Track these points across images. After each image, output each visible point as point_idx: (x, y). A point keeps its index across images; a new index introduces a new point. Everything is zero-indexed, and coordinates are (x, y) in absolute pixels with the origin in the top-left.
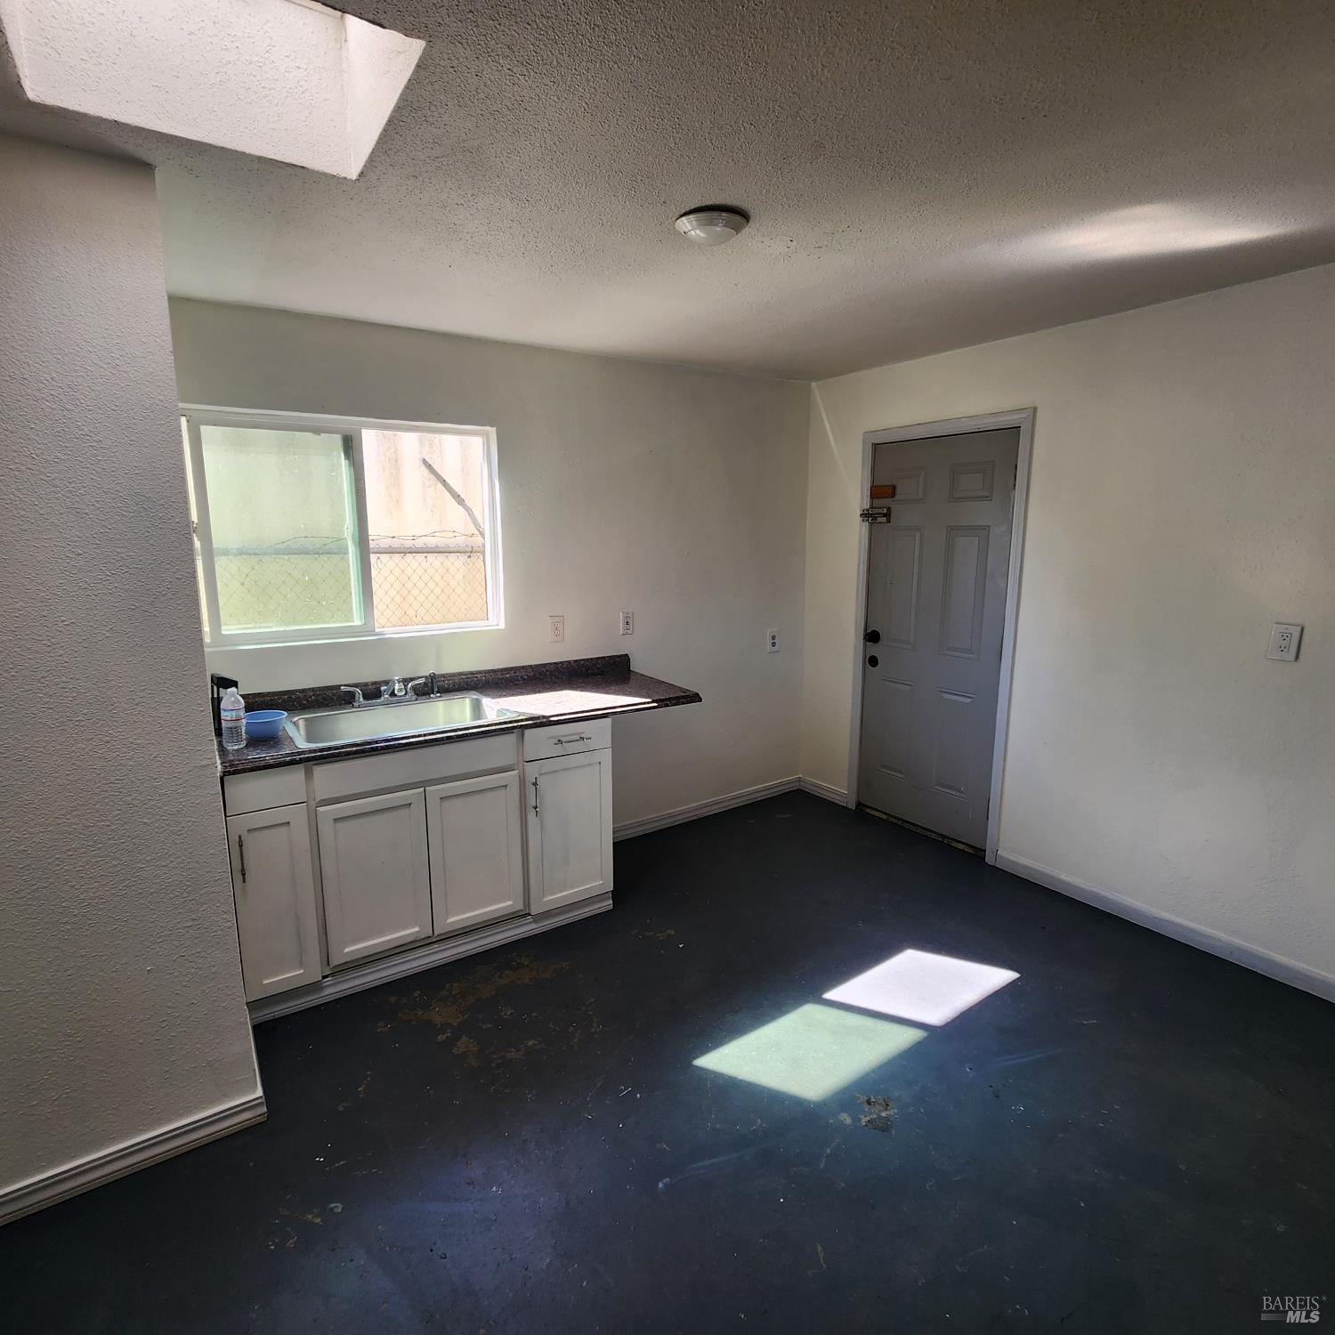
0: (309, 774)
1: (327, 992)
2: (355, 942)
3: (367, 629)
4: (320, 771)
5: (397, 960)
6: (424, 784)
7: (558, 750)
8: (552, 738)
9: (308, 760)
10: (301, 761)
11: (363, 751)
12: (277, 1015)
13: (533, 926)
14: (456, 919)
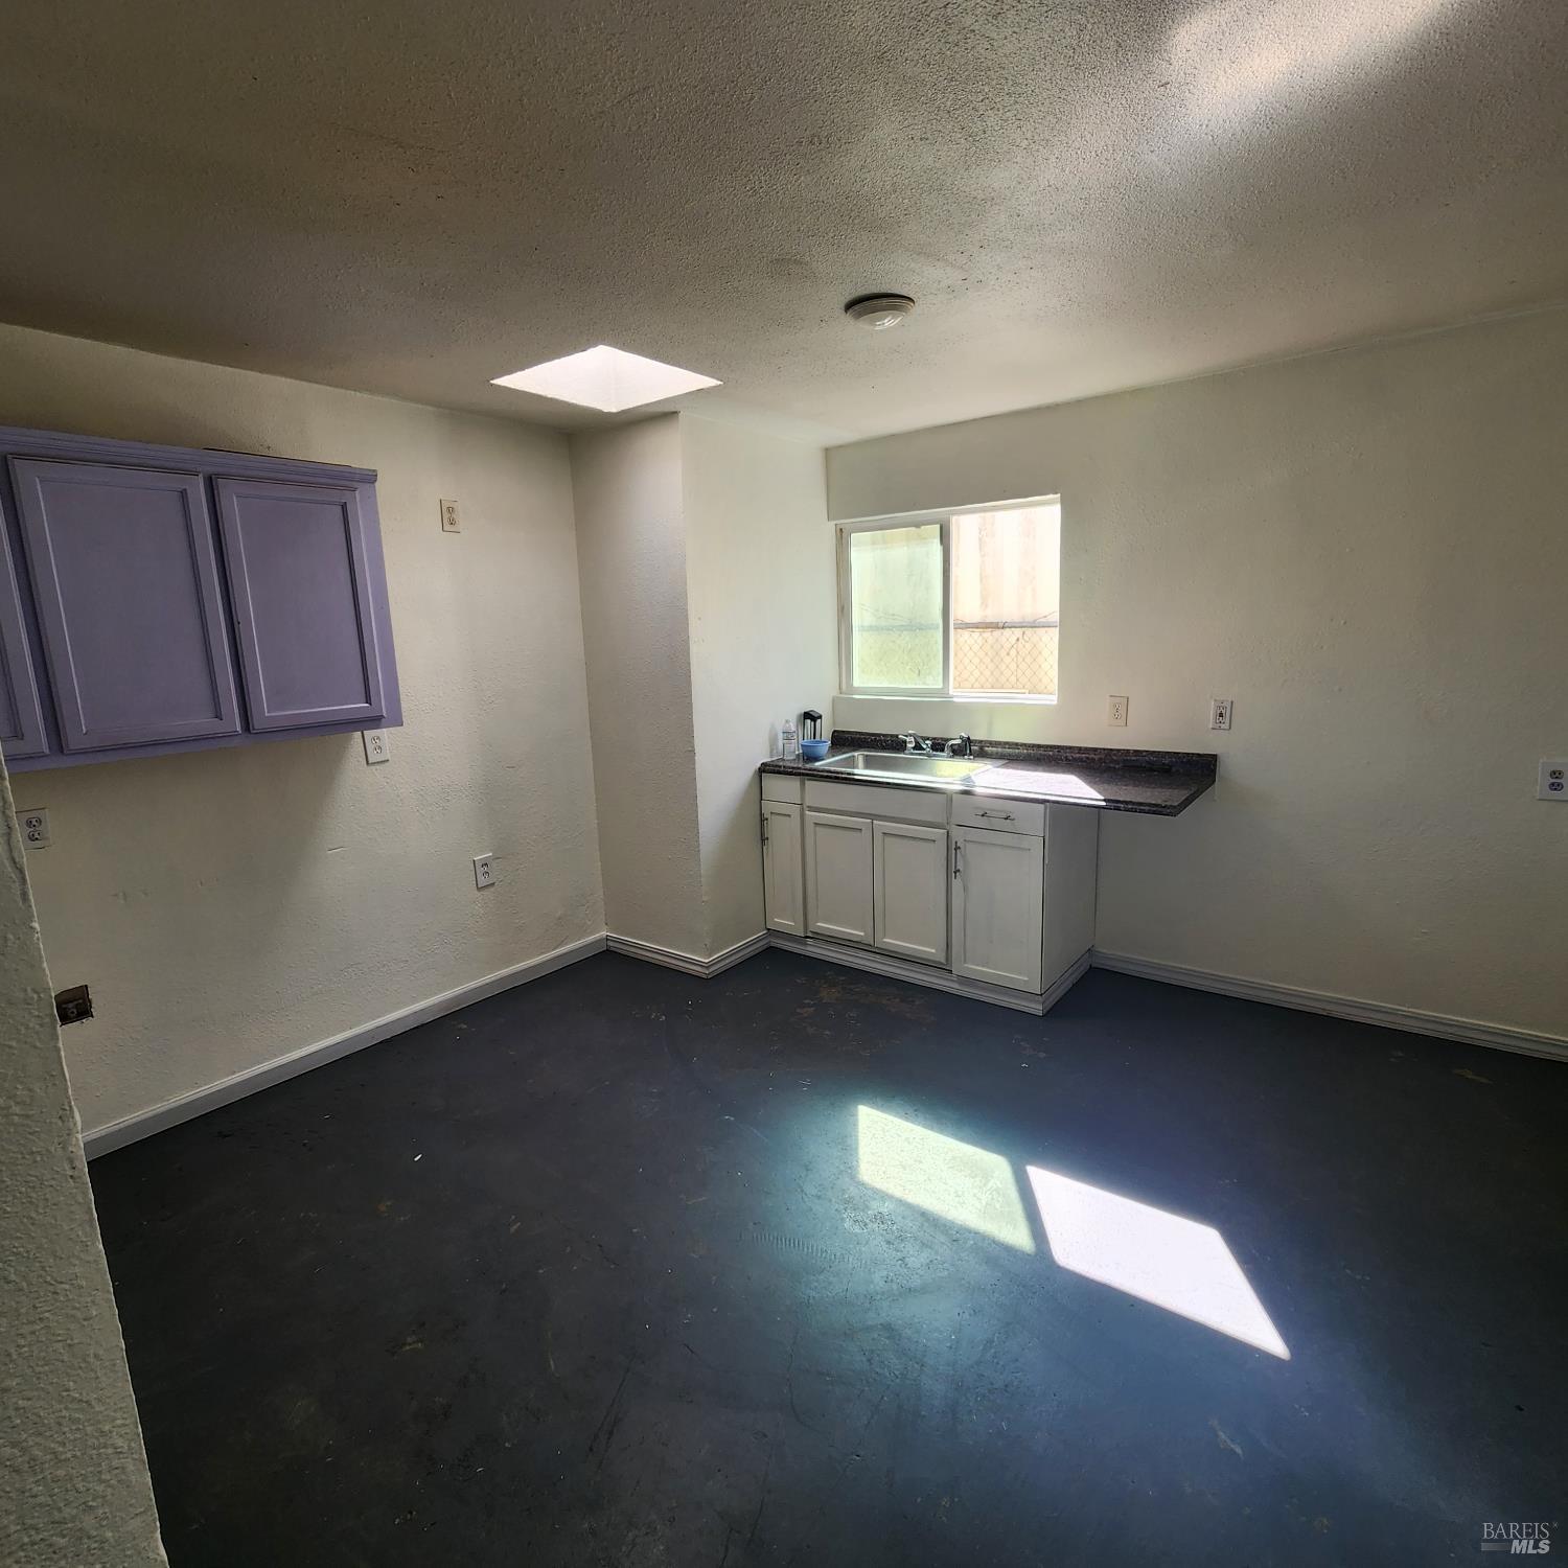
0: (803, 785)
1: (809, 948)
2: (826, 922)
3: (943, 692)
4: (810, 784)
5: (851, 952)
6: (873, 817)
7: (982, 823)
8: (977, 808)
9: (803, 774)
10: (799, 774)
11: (830, 777)
12: (785, 948)
13: (956, 986)
14: (890, 942)
